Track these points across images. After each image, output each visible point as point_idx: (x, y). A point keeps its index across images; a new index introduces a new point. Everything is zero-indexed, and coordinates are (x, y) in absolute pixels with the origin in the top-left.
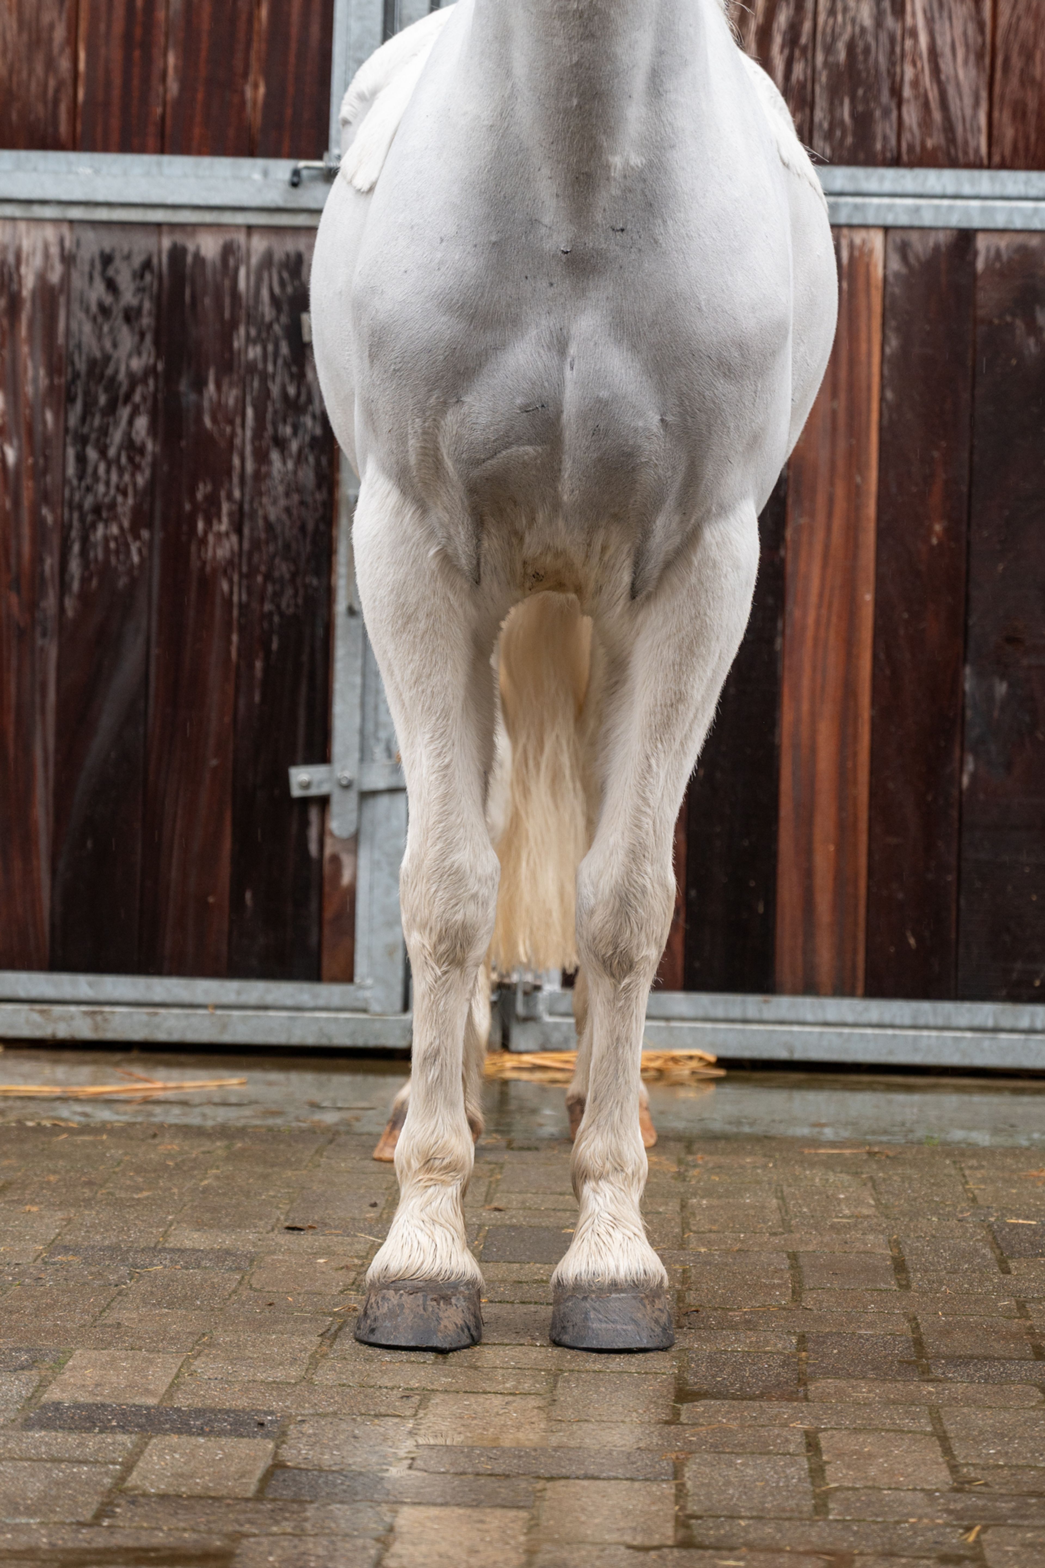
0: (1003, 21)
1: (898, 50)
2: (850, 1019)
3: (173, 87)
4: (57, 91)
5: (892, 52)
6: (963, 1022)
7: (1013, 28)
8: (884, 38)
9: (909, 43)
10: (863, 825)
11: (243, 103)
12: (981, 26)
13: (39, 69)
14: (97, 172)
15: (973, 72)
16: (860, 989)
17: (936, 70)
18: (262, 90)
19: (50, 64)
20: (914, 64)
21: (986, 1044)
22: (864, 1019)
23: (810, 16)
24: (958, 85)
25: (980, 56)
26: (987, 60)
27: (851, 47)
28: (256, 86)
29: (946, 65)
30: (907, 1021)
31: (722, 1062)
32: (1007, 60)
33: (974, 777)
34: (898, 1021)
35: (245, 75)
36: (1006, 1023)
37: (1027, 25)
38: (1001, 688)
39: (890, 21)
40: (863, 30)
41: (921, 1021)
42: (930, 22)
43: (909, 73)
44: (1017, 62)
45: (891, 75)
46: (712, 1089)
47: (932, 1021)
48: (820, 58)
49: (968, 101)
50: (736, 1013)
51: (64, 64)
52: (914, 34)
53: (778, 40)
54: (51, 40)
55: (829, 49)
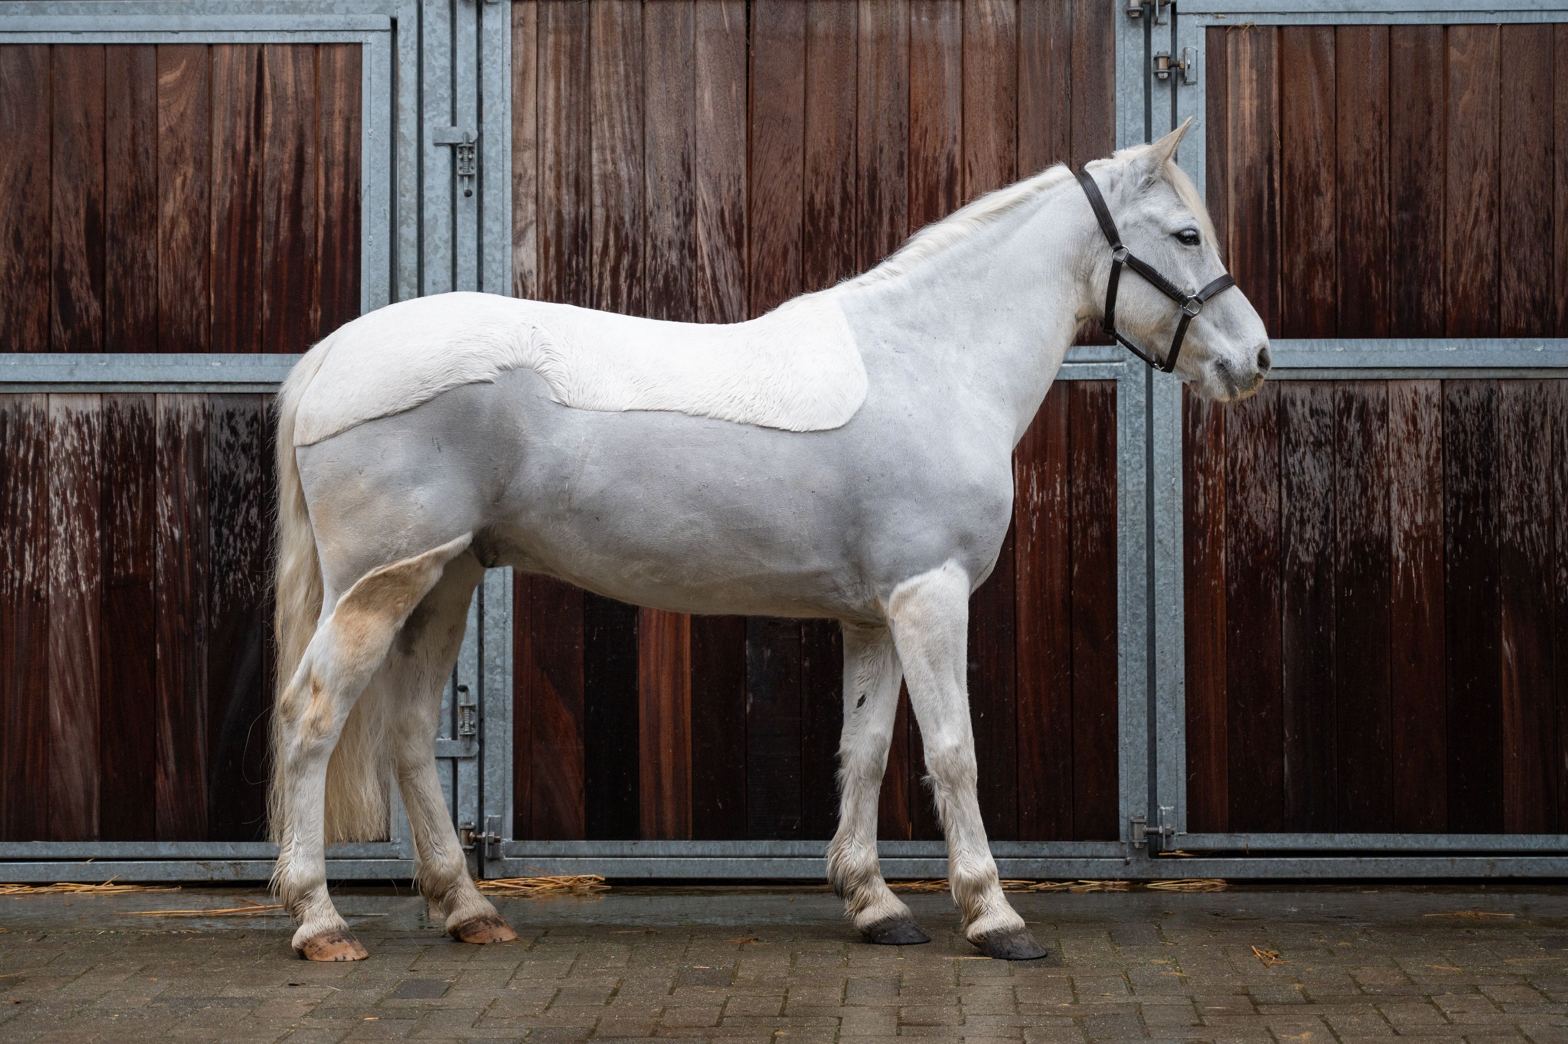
0: (754, 260)
1: (694, 278)
2: (685, 853)
3: (267, 313)
4: (199, 316)
5: (690, 279)
6: (751, 852)
7: (760, 264)
8: (685, 271)
9: (700, 274)
10: (689, 737)
11: (309, 321)
12: (742, 263)
13: (187, 304)
14: (223, 364)
15: (738, 290)
16: (690, 836)
17: (716, 290)
18: (319, 313)
19: (194, 302)
20: (704, 287)
21: (766, 864)
22: (693, 853)
23: (641, 260)
24: (730, 298)
25: (742, 281)
26: (746, 283)
27: (666, 277)
28: (316, 311)
29: (722, 286)
30: (719, 853)
31: (609, 881)
32: (757, 283)
33: (753, 706)
34: (713, 853)
35: (309, 305)
36: (777, 852)
37: (768, 262)
38: (768, 653)
39: (688, 262)
40: (673, 267)
41: (727, 853)
42: (712, 262)
43: (701, 292)
44: (763, 284)
45: (691, 293)
46: (603, 897)
47: (733, 853)
48: (648, 285)
49: (736, 307)
50: (617, 851)
51: (202, 301)
52: (703, 269)
53: (623, 274)
54: (194, 287)
55: (653, 279)
